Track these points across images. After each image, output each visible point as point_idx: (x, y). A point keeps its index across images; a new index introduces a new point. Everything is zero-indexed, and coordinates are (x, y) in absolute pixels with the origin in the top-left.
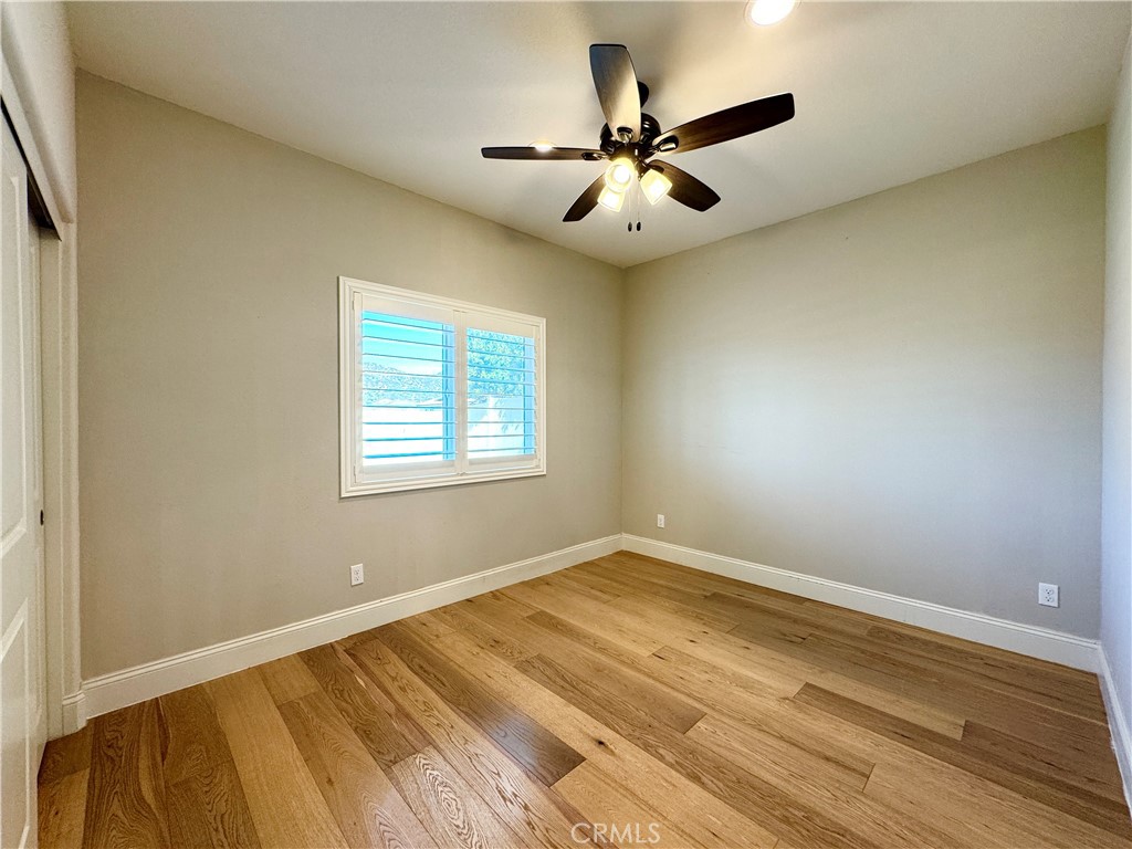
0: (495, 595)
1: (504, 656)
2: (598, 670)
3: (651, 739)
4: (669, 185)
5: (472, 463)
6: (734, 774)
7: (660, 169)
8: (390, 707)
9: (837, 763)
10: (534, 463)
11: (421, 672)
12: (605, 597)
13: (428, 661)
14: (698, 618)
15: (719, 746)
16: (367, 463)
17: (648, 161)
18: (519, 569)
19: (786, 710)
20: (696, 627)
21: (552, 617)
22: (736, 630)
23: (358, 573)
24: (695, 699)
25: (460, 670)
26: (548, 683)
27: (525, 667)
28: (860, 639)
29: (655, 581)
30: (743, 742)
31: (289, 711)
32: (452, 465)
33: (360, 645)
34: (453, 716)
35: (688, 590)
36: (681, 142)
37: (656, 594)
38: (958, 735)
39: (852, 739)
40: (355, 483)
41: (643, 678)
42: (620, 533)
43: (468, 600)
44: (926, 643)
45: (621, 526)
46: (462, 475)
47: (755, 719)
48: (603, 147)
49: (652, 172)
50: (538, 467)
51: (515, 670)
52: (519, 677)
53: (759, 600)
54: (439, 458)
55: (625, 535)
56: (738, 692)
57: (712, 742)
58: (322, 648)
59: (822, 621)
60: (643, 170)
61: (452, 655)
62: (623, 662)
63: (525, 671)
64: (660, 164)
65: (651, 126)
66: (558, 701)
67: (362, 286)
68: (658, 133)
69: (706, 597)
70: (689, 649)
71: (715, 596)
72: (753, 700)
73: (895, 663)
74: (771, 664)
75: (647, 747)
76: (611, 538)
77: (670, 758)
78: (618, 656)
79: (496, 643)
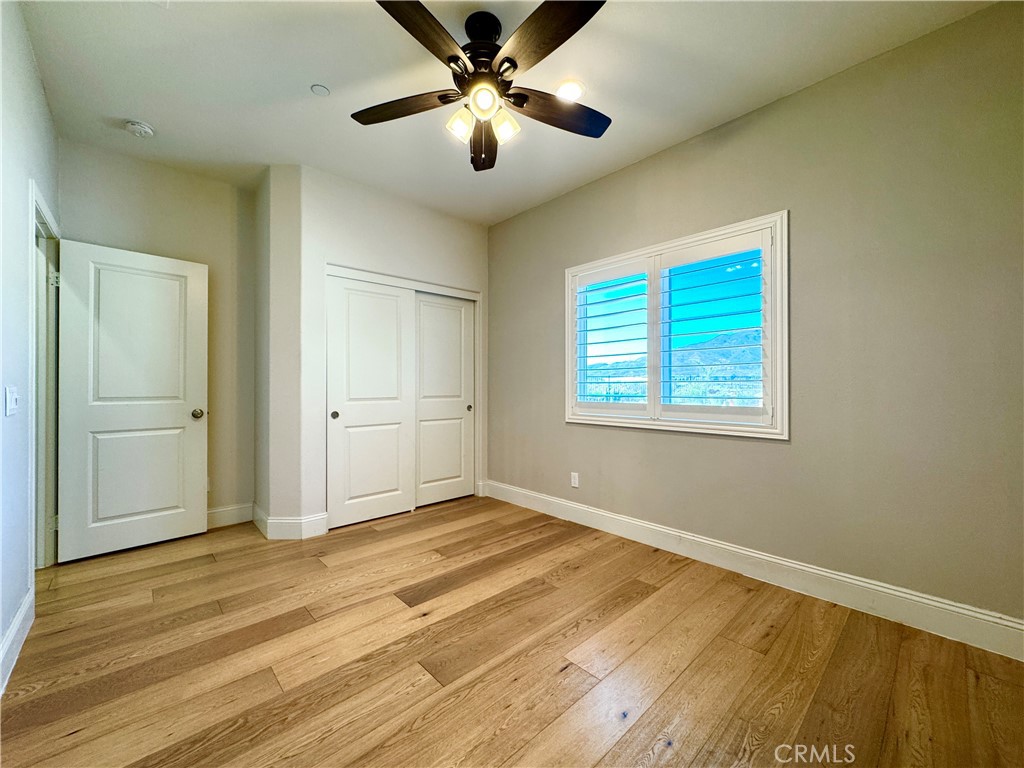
6: (356, 685)
15: (394, 684)
23: (575, 478)
40: (572, 414)
46: (654, 420)
57: (400, 680)
77: (393, 648)
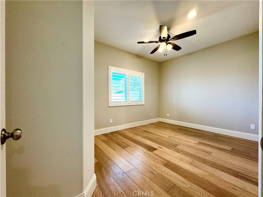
0: (135, 127)
1: (139, 136)
2: (158, 138)
3: (169, 147)
4: (172, 47)
5: (131, 101)
6: (186, 152)
7: (170, 44)
8: (122, 142)
9: (205, 152)
11: (124, 137)
12: (157, 128)
13: (125, 136)
14: (177, 132)
15: (182, 149)
16: (113, 100)
17: (168, 42)
19: (195, 145)
20: (177, 133)
21: (147, 131)
22: (185, 134)
24: (178, 143)
25: (132, 137)
26: (149, 140)
27: (144, 137)
28: (212, 136)
29: (167, 126)
30: (187, 148)
31: (104, 141)
32: (127, 101)
33: (112, 133)
34: (133, 143)
35: (174, 128)
36: (174, 39)
37: (168, 128)
38: (230, 150)
39: (208, 149)
40: (111, 104)
41: (167, 140)
42: (159, 118)
43: (130, 128)
44: (226, 137)
45: (159, 116)
46: (129, 103)
47: (189, 146)
48: (159, 40)
49: (169, 45)
50: (143, 103)
51: (142, 138)
53: (190, 130)
54: (124, 100)
55: (160, 118)
56: (186, 142)
58: (106, 134)
59: (203, 133)
60: (167, 44)
61: (129, 135)
62: (163, 138)
63: (144, 138)
64: (170, 43)
65: (169, 37)
66: (151, 142)
67: (112, 67)
68: (170, 38)
69: (178, 129)
70: (175, 136)
71: (180, 129)
72: (189, 143)
73: (219, 140)
74: (193, 139)
75: (169, 148)
76: (157, 119)
77: (173, 150)
78: (161, 137)
79: (137, 134)
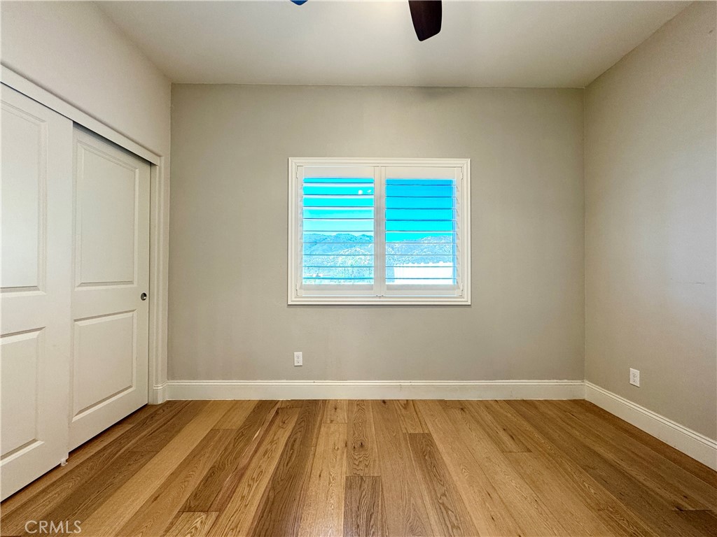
0: (408, 404)
1: (351, 462)
5: (389, 288)
8: (245, 462)
10: (457, 293)
11: (290, 446)
13: (304, 438)
16: (305, 282)
18: (437, 387)
23: (298, 358)
25: (311, 456)
27: (354, 482)
32: (372, 288)
33: (289, 408)
34: (259, 496)
40: (297, 296)
43: (384, 402)
46: (380, 297)
50: (461, 296)
51: (344, 481)
52: (338, 492)
55: (587, 383)
58: (271, 402)
67: (304, 161)
79: (360, 447)
